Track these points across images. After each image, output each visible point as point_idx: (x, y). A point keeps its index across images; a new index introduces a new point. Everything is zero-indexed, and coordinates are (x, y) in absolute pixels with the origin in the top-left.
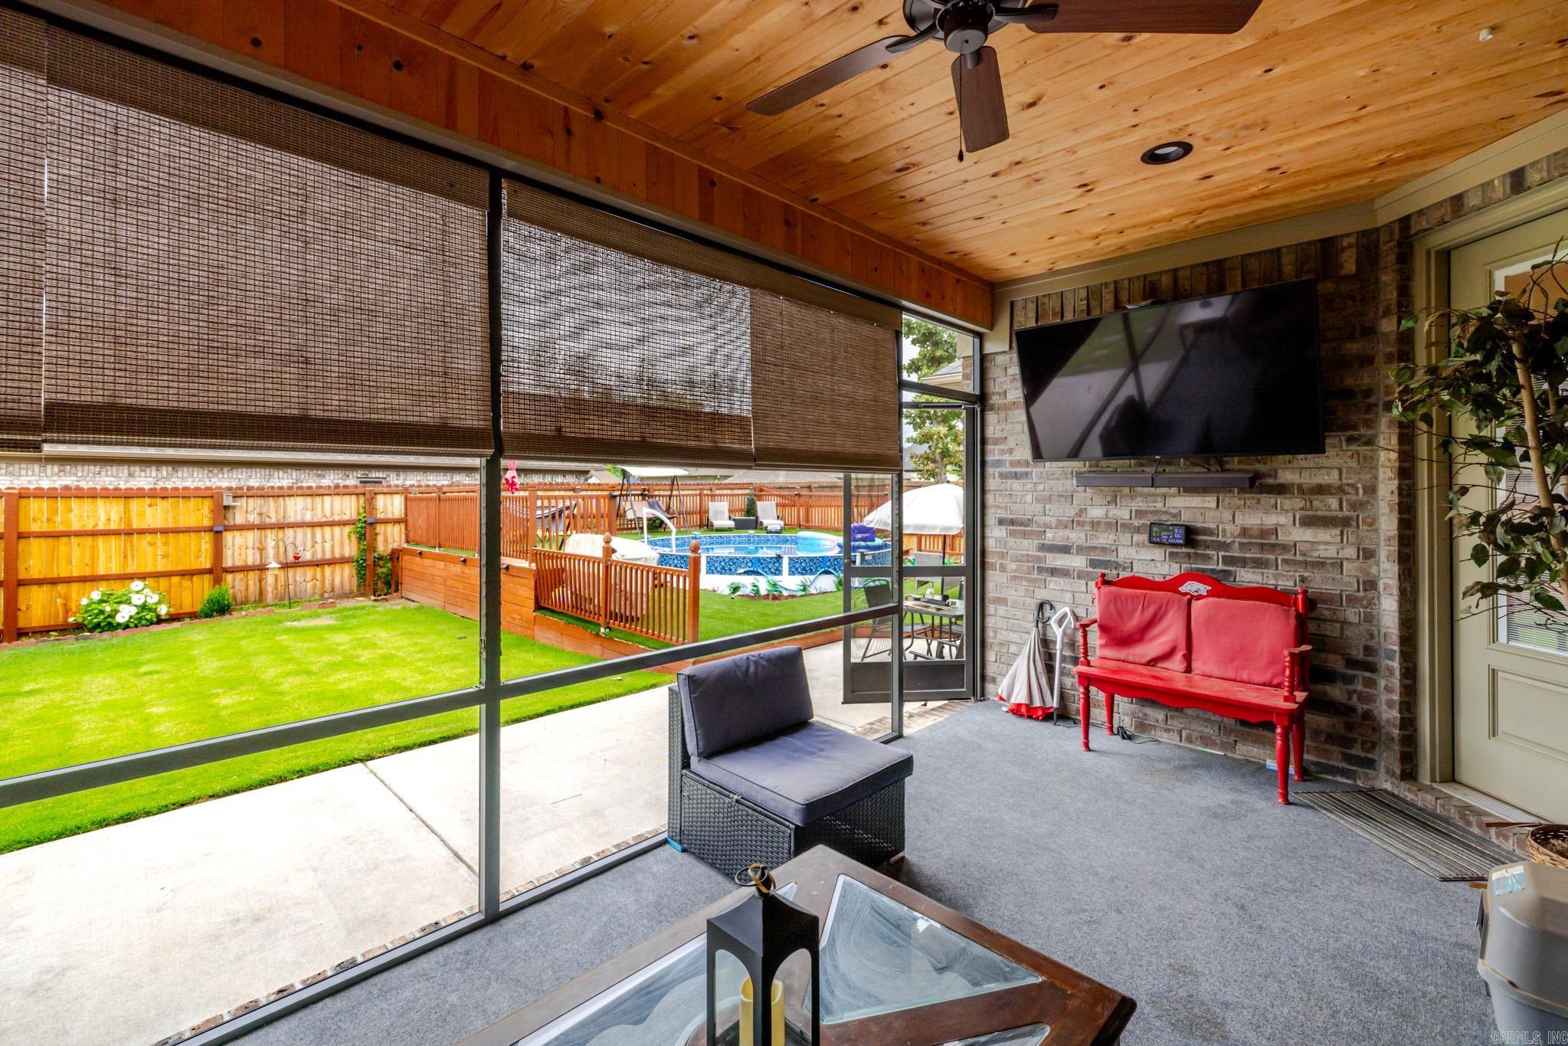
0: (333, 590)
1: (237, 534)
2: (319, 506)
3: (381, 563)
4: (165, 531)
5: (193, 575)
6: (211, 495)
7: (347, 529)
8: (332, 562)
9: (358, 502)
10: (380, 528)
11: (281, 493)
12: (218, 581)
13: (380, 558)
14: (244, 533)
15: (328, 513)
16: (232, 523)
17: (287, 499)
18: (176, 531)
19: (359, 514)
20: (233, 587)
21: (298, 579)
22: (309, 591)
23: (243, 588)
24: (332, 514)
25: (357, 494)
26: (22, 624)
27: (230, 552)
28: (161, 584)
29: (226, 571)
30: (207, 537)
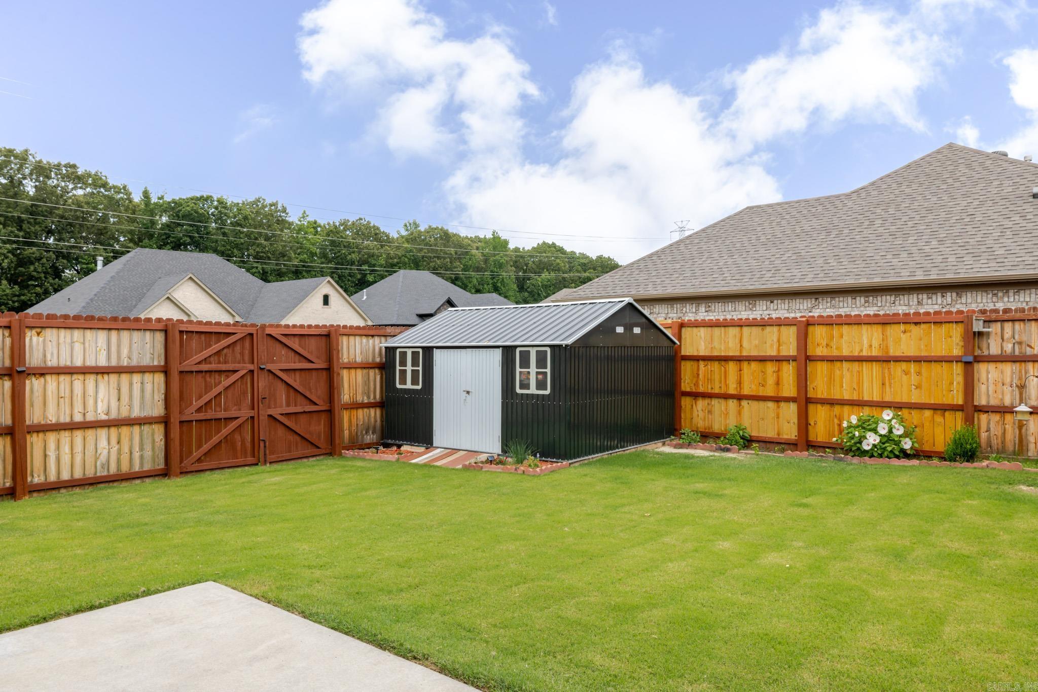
1: (992, 366)
4: (918, 360)
5: (945, 410)
6: (964, 320)
12: (969, 421)
14: (1000, 365)
16: (986, 353)
18: (929, 360)
20: (988, 430)
23: (1000, 434)
26: (812, 437)
27: (983, 388)
28: (915, 417)
29: (980, 410)
30: (958, 369)
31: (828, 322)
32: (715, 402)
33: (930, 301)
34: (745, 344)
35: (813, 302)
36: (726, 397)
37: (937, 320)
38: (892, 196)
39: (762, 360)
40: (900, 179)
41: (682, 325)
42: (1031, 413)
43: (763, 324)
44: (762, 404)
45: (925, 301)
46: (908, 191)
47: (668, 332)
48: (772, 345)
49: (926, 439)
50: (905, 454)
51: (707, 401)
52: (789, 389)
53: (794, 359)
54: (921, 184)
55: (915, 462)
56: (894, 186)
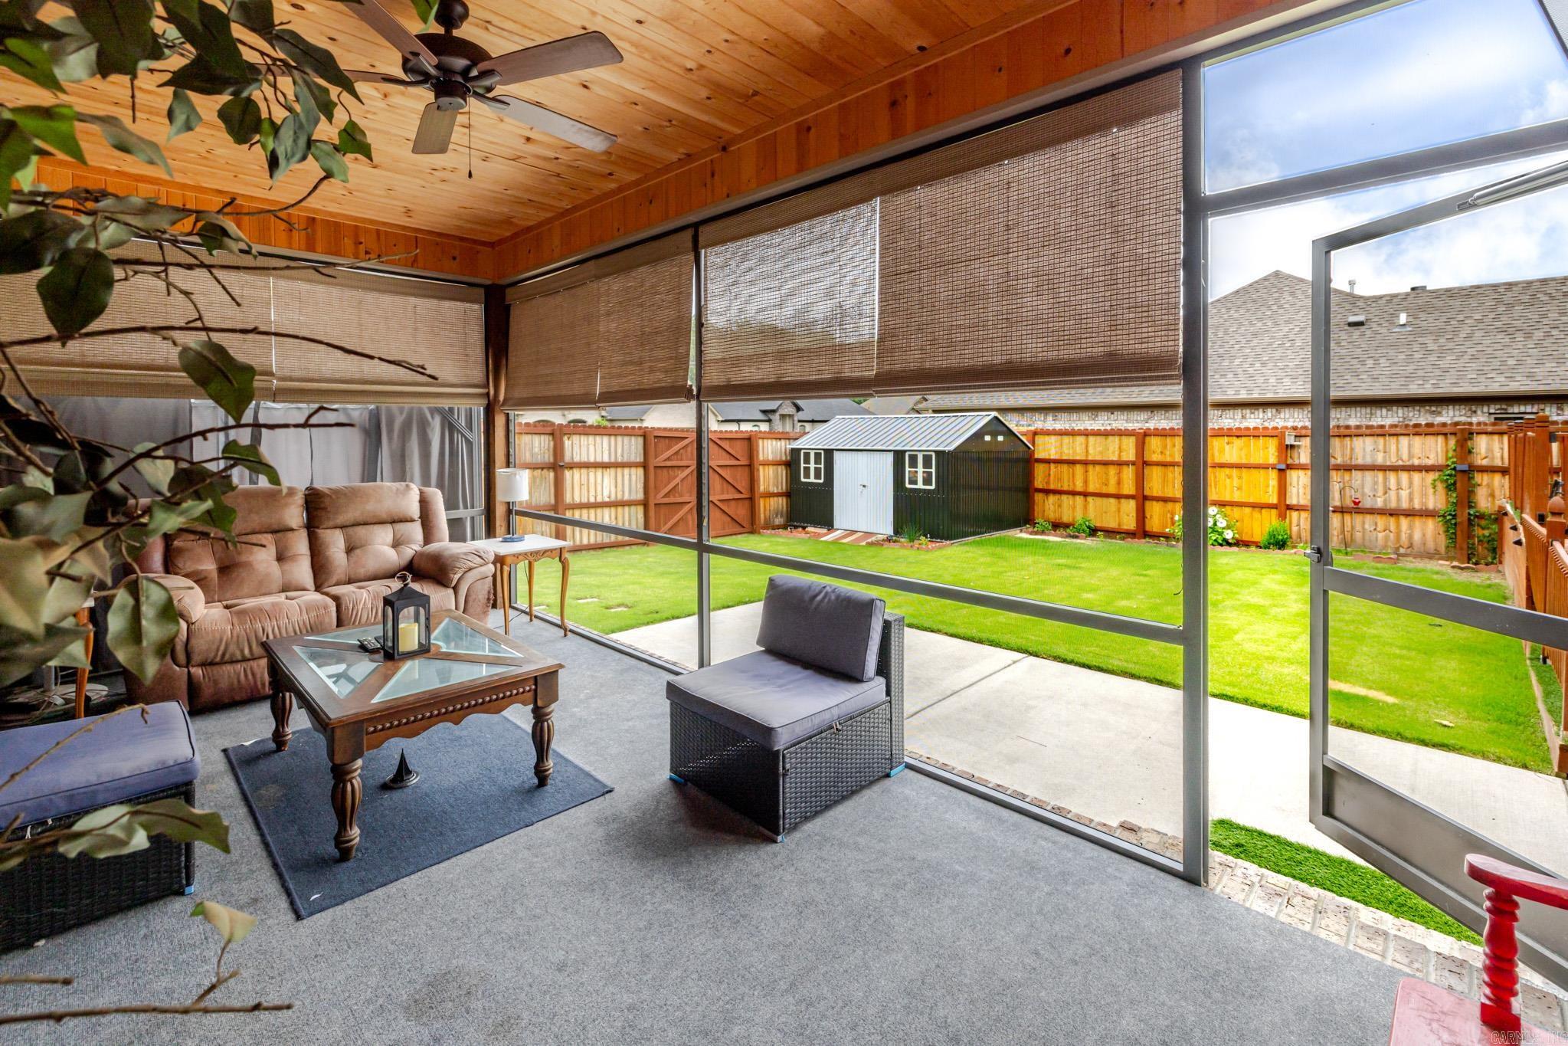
0: (1411, 546)
1: (1302, 473)
2: (1393, 447)
3: (1483, 523)
5: (1262, 508)
6: (1278, 434)
7: (1431, 476)
8: (1410, 514)
9: (1447, 444)
10: (1478, 478)
11: (1347, 432)
12: (1282, 516)
13: (1481, 516)
15: (1405, 457)
16: (1297, 462)
17: (1355, 439)
18: (1248, 467)
19: (1447, 459)
20: (1298, 525)
21: (1367, 526)
22: (1380, 542)
24: (1411, 456)
25: (1445, 434)
26: (1148, 528)
27: (1294, 490)
28: (1237, 512)
29: (1289, 508)
30: (1273, 475)
31: (1163, 433)
32: (1064, 497)
33: (1252, 416)
34: (1091, 451)
36: (1074, 493)
37: (1255, 434)
39: (1106, 463)
41: (1035, 433)
43: (1106, 434)
44: (1105, 500)
45: (1248, 416)
47: (1024, 439)
48: (1114, 452)
49: (1245, 530)
50: (1229, 544)
51: (1057, 496)
52: (1129, 488)
53: (1133, 463)
55: (1235, 549)
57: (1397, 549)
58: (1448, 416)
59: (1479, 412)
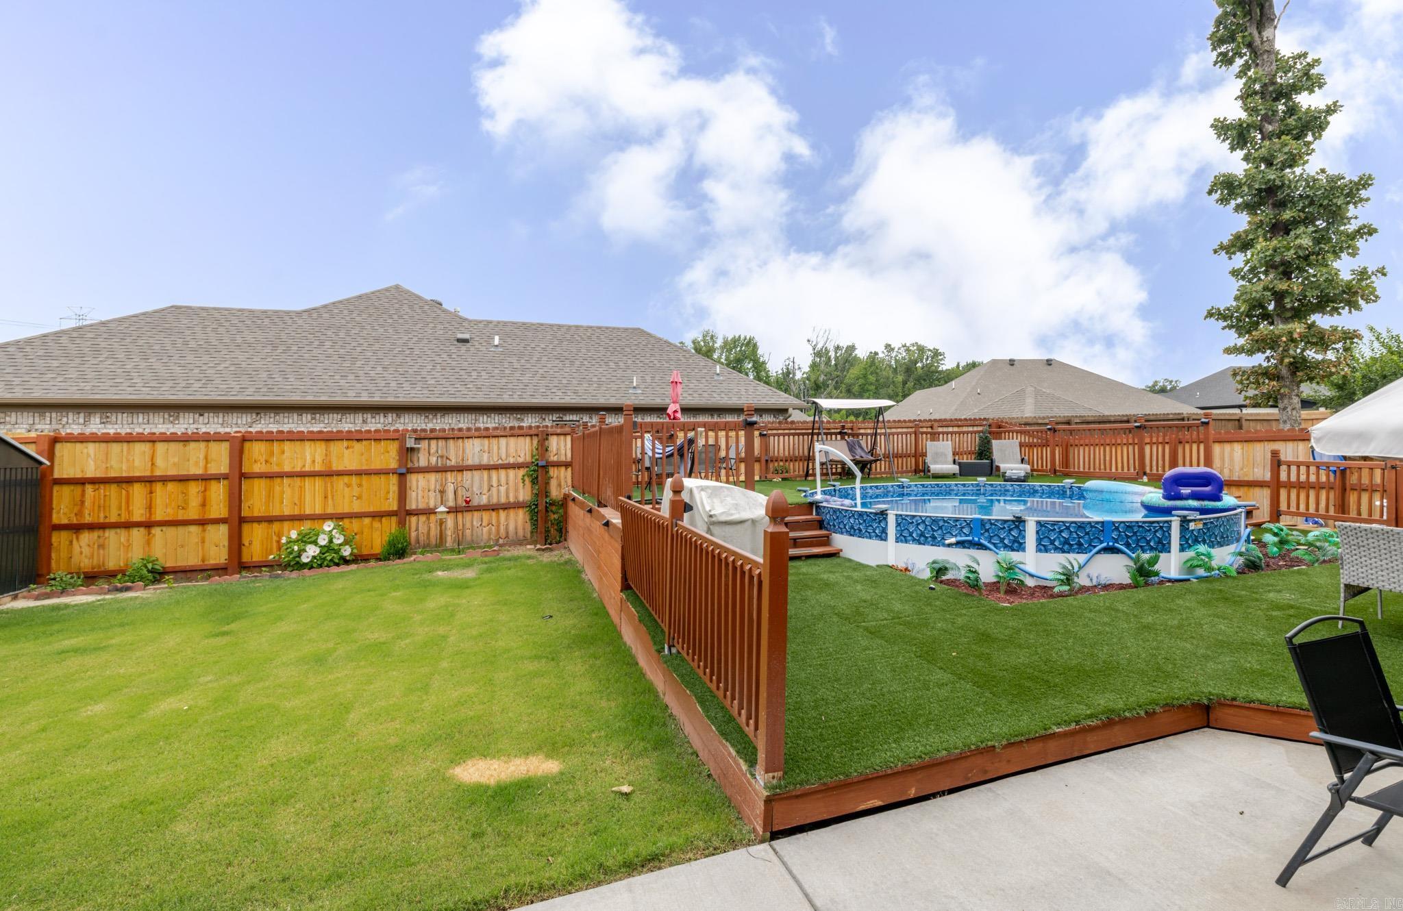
0: (507, 537)
1: (420, 476)
2: (495, 447)
3: (554, 508)
4: (359, 473)
5: (382, 516)
6: (399, 437)
7: (522, 472)
8: (506, 507)
9: (532, 443)
10: (553, 472)
11: (460, 434)
12: (402, 523)
13: (552, 504)
14: (427, 475)
15: (504, 456)
16: (416, 465)
17: (466, 440)
18: (369, 473)
19: (532, 457)
20: (417, 530)
21: (475, 523)
22: (485, 537)
23: (425, 532)
24: (507, 456)
25: (531, 436)
26: (246, 558)
27: (414, 494)
28: (355, 525)
29: (410, 513)
30: (394, 479)
31: (268, 438)
32: (110, 534)
33: (373, 420)
34: (159, 462)
35: (254, 417)
36: (128, 525)
37: (376, 437)
38: (343, 321)
39: (183, 479)
40: (351, 307)
41: (55, 440)
42: (448, 512)
43: (185, 439)
44: (181, 529)
45: (369, 420)
46: (358, 319)
47: (30, 450)
48: (197, 463)
49: (365, 544)
50: (346, 561)
51: (95, 534)
52: (218, 508)
53: (226, 477)
54: (370, 315)
55: (353, 567)
56: (346, 312)
57: (498, 540)
58: (530, 421)
59: (547, 420)
